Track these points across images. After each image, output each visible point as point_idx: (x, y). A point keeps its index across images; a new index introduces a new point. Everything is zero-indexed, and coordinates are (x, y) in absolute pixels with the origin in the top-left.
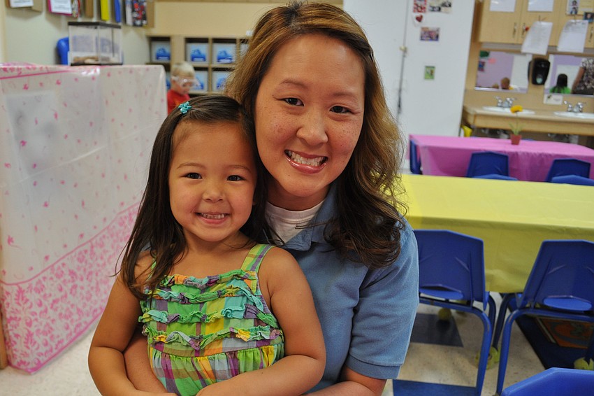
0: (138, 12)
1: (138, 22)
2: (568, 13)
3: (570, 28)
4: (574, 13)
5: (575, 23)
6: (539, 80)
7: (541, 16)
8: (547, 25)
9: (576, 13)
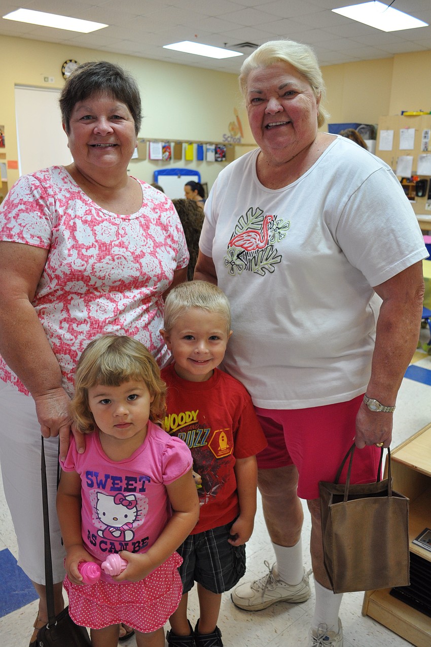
0: (220, 154)
1: (219, 159)
2: (422, 149)
3: (424, 160)
4: (425, 150)
5: (427, 156)
6: (420, 194)
7: (407, 152)
8: (410, 158)
9: (427, 150)
